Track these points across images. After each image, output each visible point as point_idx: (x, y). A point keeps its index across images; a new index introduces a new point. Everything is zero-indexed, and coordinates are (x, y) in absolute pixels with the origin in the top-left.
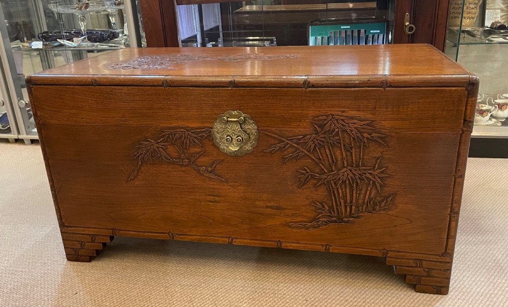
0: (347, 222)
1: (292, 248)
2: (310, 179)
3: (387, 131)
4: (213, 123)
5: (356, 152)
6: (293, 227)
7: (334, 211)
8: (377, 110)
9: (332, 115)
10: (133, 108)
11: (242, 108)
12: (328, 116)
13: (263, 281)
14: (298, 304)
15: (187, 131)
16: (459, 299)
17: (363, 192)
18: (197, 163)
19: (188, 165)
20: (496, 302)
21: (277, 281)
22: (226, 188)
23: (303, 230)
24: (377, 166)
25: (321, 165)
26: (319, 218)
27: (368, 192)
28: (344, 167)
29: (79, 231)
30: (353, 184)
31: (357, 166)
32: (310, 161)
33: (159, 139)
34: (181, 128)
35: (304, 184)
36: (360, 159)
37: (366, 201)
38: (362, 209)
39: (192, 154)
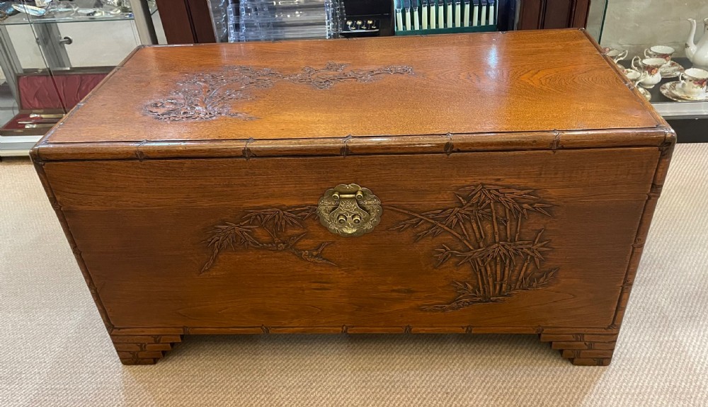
0: (495, 301)
1: (424, 332)
2: (450, 257)
3: (553, 200)
4: (319, 199)
5: (511, 225)
6: (426, 311)
7: (479, 291)
8: (543, 176)
9: (483, 184)
10: (203, 187)
11: (359, 180)
12: (476, 186)
13: (388, 370)
14: (437, 399)
15: (282, 210)
16: (624, 369)
17: (517, 268)
18: (296, 247)
19: (284, 250)
20: (665, 370)
21: (405, 368)
22: (339, 273)
23: (439, 313)
24: (537, 240)
25: (465, 242)
26: (461, 299)
27: (524, 268)
28: (495, 243)
29: (137, 332)
30: (506, 260)
31: (513, 240)
32: (451, 237)
33: (242, 222)
34: (273, 207)
35: (442, 264)
36: (516, 232)
37: (521, 277)
38: (515, 286)
39: (290, 237)
